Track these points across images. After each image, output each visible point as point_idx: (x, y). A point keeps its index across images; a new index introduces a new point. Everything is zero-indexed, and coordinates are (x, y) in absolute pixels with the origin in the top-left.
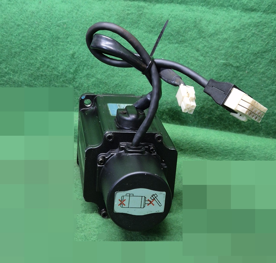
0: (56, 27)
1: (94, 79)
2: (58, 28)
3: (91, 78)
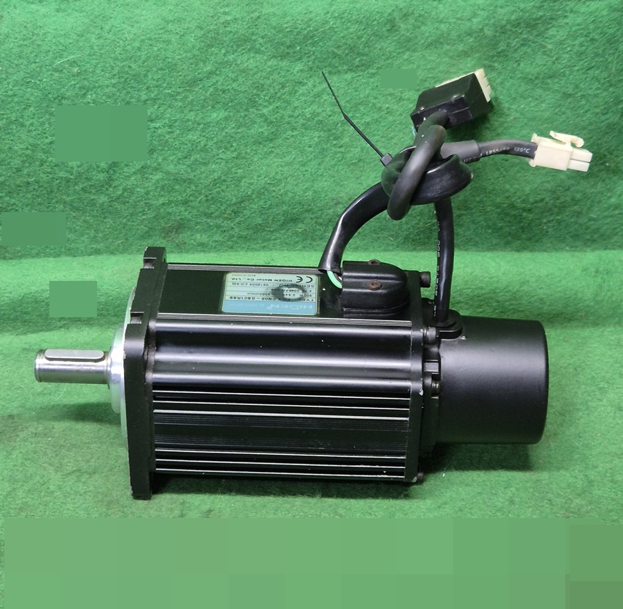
0: (51, 74)
1: (159, 176)
2: (57, 74)
3: (152, 174)
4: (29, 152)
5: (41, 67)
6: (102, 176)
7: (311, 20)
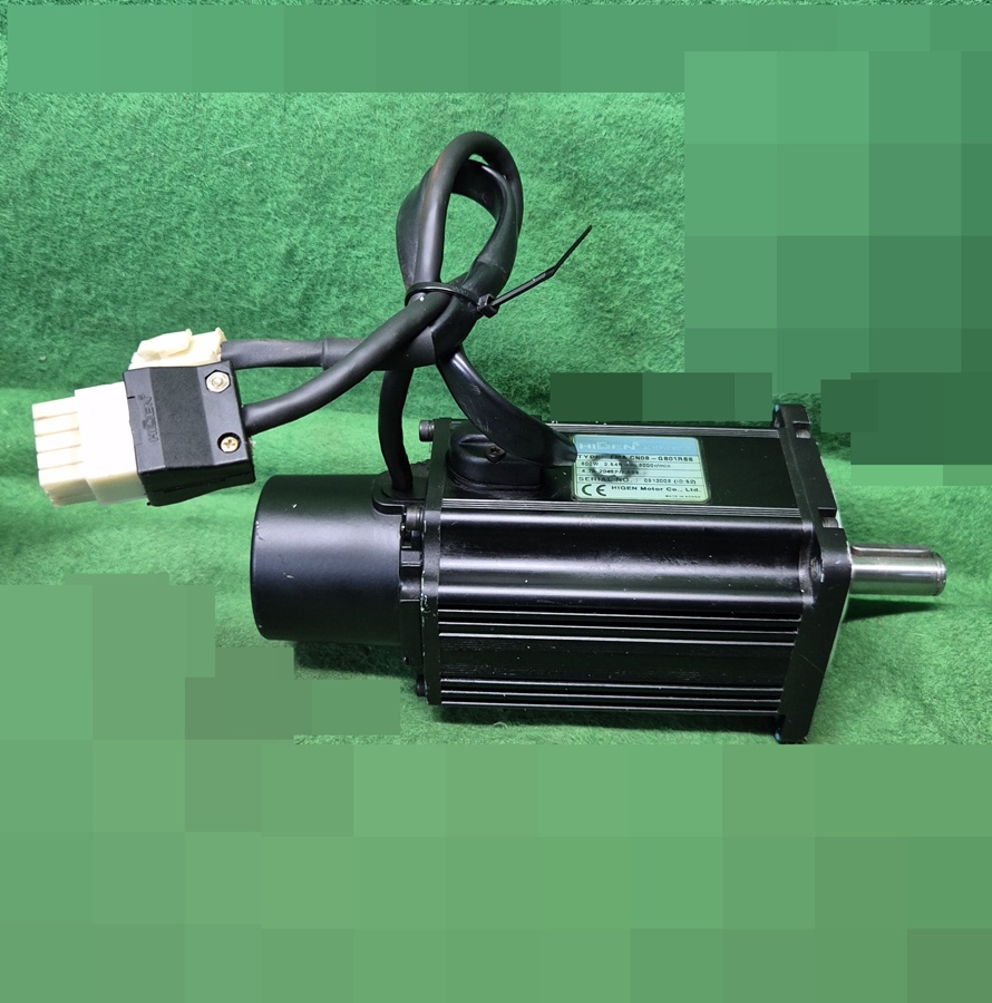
0: (219, 169)
2: (225, 169)
4: (198, 271)
5: (205, 157)
6: (292, 313)
7: (574, 124)
